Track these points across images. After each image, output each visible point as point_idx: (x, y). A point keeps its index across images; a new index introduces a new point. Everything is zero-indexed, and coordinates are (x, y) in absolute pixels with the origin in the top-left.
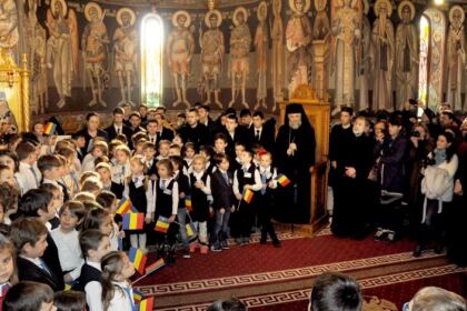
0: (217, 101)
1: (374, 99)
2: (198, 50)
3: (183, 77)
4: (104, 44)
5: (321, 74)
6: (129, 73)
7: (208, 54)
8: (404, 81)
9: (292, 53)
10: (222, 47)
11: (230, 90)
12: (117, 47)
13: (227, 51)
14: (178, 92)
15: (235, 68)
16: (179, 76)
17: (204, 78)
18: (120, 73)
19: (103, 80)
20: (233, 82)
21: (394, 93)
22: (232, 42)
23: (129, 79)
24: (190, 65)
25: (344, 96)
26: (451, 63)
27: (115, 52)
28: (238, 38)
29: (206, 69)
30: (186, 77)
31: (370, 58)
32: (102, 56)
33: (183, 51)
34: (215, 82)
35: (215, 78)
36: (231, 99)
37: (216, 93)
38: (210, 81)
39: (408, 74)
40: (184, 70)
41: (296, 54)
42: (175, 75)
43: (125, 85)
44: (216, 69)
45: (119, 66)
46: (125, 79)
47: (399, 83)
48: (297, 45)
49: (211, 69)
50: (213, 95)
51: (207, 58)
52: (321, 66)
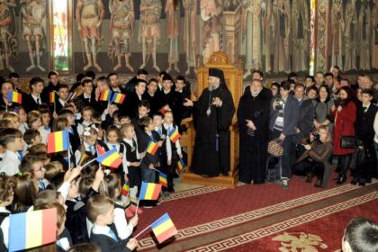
0: (128, 65)
1: (275, 62)
2: (107, 15)
3: (93, 42)
4: (10, 8)
5: (232, 41)
6: (37, 38)
7: (118, 19)
8: (298, 47)
9: (206, 23)
10: (132, 13)
11: (141, 54)
12: (24, 11)
13: (137, 16)
14: (88, 55)
15: (145, 33)
16: (89, 40)
17: (114, 43)
18: (28, 38)
19: (11, 45)
20: (144, 46)
21: (291, 57)
22: (142, 8)
23: (37, 43)
24: (100, 30)
25: (253, 61)
26: (334, 31)
27: (22, 16)
28: (148, 6)
29: (116, 33)
30: (97, 41)
31: (271, 27)
32: (8, 19)
33: (92, 16)
34: (126, 46)
35: (125, 42)
36: (142, 63)
37: (127, 57)
38: (121, 46)
39: (302, 40)
40: (94, 34)
41: (209, 23)
42: (85, 40)
43: (34, 49)
44: (126, 34)
45: (27, 30)
46: (33, 44)
47: (295, 48)
48: (210, 15)
49: (121, 34)
50: (123, 58)
51: (117, 23)
52: (232, 34)
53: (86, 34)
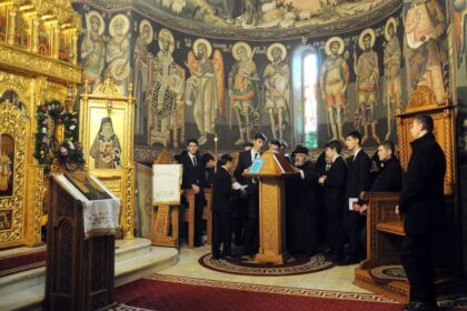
0: (374, 136)
2: (353, 78)
3: (339, 111)
4: (253, 82)
6: (280, 110)
7: (363, 80)
9: (416, 51)
10: (377, 70)
12: (267, 84)
13: (382, 74)
14: (333, 127)
15: (389, 92)
16: (335, 110)
17: (360, 110)
18: (270, 111)
19: (252, 118)
20: (389, 108)
22: (386, 61)
23: (280, 117)
24: (345, 96)
27: (265, 89)
28: (391, 56)
29: (362, 98)
30: (342, 109)
32: (251, 93)
33: (337, 81)
34: (372, 112)
35: (371, 107)
37: (373, 125)
38: (367, 112)
40: (339, 102)
41: (423, 50)
42: (330, 109)
43: (277, 123)
44: (372, 97)
45: (270, 103)
46: (276, 117)
48: (423, 39)
49: (367, 98)
51: (363, 86)
53: (330, 102)
